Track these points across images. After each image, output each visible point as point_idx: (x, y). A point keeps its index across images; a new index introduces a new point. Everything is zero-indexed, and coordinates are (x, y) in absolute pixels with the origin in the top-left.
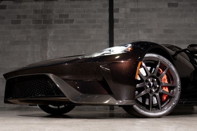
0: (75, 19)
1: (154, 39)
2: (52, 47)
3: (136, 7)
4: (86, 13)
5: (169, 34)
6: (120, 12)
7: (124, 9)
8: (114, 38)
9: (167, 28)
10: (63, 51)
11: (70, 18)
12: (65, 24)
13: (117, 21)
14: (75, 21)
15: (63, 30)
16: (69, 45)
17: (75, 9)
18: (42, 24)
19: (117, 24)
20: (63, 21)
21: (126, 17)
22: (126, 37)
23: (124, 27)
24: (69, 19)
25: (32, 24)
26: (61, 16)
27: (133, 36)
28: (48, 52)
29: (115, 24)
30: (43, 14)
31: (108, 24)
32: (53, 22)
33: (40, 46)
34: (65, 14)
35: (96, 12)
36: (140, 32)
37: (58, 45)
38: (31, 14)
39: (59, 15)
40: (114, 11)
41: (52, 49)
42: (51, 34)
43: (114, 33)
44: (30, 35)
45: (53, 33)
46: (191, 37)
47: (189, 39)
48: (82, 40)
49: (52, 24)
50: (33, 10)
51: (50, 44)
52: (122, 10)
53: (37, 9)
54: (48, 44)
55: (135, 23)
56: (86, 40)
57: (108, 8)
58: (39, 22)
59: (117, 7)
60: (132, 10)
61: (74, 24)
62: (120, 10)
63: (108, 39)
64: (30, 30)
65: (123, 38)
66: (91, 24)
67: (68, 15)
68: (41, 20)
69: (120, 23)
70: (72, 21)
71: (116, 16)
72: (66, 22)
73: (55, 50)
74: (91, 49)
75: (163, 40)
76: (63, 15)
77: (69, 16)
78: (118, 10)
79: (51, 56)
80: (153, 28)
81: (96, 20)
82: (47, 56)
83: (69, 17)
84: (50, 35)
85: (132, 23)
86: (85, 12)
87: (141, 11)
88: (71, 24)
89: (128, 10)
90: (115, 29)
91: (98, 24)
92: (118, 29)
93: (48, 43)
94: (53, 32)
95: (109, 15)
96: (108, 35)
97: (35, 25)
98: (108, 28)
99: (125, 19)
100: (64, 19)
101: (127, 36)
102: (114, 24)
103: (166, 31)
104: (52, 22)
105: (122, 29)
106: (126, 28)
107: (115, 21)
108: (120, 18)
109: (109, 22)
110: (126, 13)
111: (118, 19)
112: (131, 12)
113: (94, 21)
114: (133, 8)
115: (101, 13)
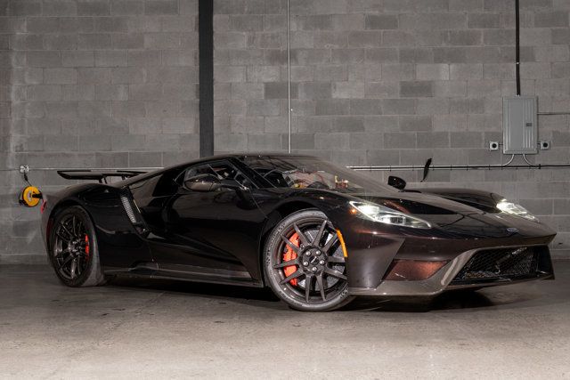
1: (337, 47)
2: (27, 74)
5: (383, 31)
8: (215, 44)
9: (377, 13)
10: (62, 85)
15: (58, 19)
16: (76, 68)
22: (251, 40)
23: (246, 10)
27: (273, 37)
28: (14, 89)
36: (294, 26)
37: (43, 68)
41: (27, 81)
42: (21, 31)
43: (214, 30)
45: (25, 30)
46: (449, 39)
47: (444, 45)
48: (116, 50)
51: (18, 63)
54: (14, 65)
56: (131, 50)
63: (195, 49)
65: (242, 44)
73: (35, 83)
74: (145, 80)
75: (363, 50)
79: (24, 100)
80: (332, 12)
82: (10, 102)
84: (18, 33)
90: (216, 17)
92: (227, 17)
93: (14, 60)
94: (25, 24)
96: (197, 34)
98: (197, 13)
101: (254, 38)
103: (373, 22)
105: (238, 15)
106: (250, 13)
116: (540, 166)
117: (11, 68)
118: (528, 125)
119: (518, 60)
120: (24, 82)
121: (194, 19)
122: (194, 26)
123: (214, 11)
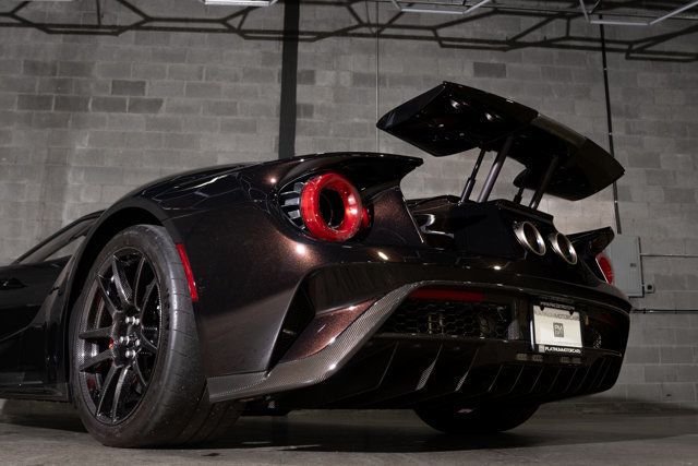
0: (165, 99)
2: (83, 191)
3: (372, 70)
4: (203, 81)
6: (319, 83)
7: (331, 75)
11: (149, 94)
12: (131, 114)
13: (309, 110)
14: (164, 105)
15: (124, 133)
17: (168, 65)
18: (52, 111)
19: (308, 120)
20: (123, 103)
21: (336, 101)
23: (331, 132)
24: (146, 97)
25: (15, 110)
26: (118, 87)
28: (67, 206)
29: (301, 120)
30: (57, 77)
31: (276, 120)
32: (90, 106)
33: (40, 185)
34: (132, 79)
35: (236, 79)
37: (102, 186)
38: (14, 76)
39: (111, 85)
40: (298, 77)
41: (82, 198)
42: (82, 144)
44: (6, 146)
45: (87, 144)
49: (87, 110)
50: (25, 61)
51: (73, 180)
52: (325, 78)
53: (35, 59)
54: (70, 181)
55: (365, 121)
57: (280, 67)
58: (43, 102)
59: (308, 67)
60: (359, 79)
61: (162, 114)
62: (318, 78)
64: (8, 128)
66: (219, 118)
67: (144, 84)
68: (50, 98)
69: (317, 118)
70: (155, 105)
71: (303, 94)
72: (135, 107)
73: (91, 201)
75: (457, 181)
76: (127, 82)
77: (147, 86)
78: (310, 77)
81: (238, 106)
82: (61, 222)
83: (147, 92)
84: (78, 147)
85: (356, 120)
86: (200, 77)
87: (388, 84)
88: (152, 115)
89: (346, 79)
90: (298, 139)
91: (241, 118)
92: (310, 139)
93: (70, 175)
94: (87, 138)
95: (280, 90)
97: (26, 111)
98: (277, 134)
99: (333, 106)
100: (128, 98)
102: (298, 119)
104: (87, 103)
105: (323, 137)
106: (336, 136)
107: (300, 111)
108: (318, 102)
109: (279, 112)
110: (337, 88)
111: (312, 106)
112: (354, 84)
113: (231, 110)
114: (363, 71)
115: (256, 84)
116: (644, 311)
117: (66, 184)
118: (632, 265)
119: (616, 198)
120: (79, 200)
121: (274, 140)
122: (273, 146)
123: (297, 132)
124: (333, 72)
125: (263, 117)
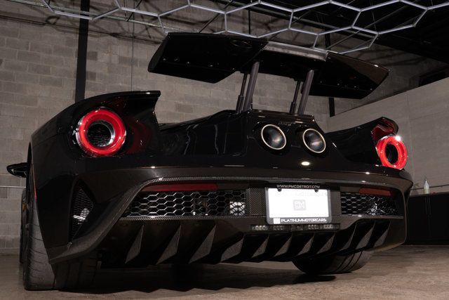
0: (4, 60)
3: (130, 56)
4: (29, 51)
5: (184, 113)
6: (100, 60)
7: (106, 56)
9: (181, 103)
13: (93, 76)
14: (3, 63)
17: (6, 38)
19: (93, 82)
21: (110, 71)
23: (106, 90)
29: (88, 81)
31: (74, 80)
35: (50, 52)
40: (87, 55)
48: (17, 105)
52: (103, 57)
55: (125, 85)
56: (27, 107)
57: (77, 47)
59: (94, 50)
60: (122, 60)
61: (2, 69)
62: (99, 56)
66: (39, 75)
69: (98, 81)
71: (90, 66)
78: (95, 56)
81: (51, 69)
85: (121, 84)
86: (27, 48)
87: (138, 64)
89: (115, 60)
91: (53, 76)
92: (94, 93)
98: (75, 88)
99: (108, 74)
102: (87, 81)
103: (179, 108)
105: (102, 93)
107: (88, 76)
108: (99, 71)
109: (76, 75)
110: (110, 64)
111: (95, 74)
112: (120, 63)
113: (46, 71)
114: (125, 55)
115: (62, 57)
121: (72, 92)
122: (72, 96)
123: (86, 88)
124: (108, 55)
125: (66, 77)
